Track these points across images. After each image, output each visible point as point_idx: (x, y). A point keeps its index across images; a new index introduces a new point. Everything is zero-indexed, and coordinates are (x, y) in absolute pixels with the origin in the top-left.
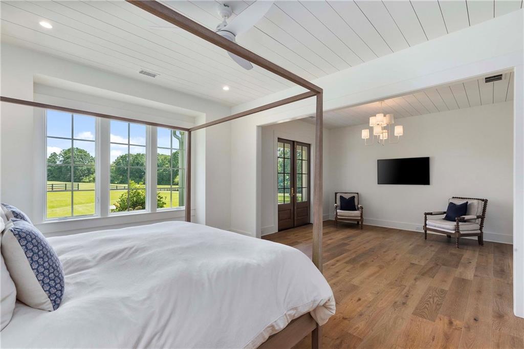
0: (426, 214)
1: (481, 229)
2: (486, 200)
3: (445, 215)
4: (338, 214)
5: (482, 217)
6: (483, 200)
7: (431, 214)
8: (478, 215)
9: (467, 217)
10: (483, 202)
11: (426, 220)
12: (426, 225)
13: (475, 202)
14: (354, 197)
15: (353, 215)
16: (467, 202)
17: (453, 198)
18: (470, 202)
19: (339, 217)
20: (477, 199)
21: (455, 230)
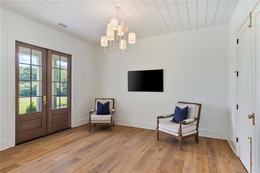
0: (159, 118)
1: (197, 129)
2: (201, 104)
3: (173, 117)
4: (92, 119)
5: (198, 119)
6: (198, 105)
7: (162, 117)
8: (195, 117)
9: (187, 121)
10: (199, 106)
11: (158, 123)
12: (158, 127)
13: (193, 106)
14: (109, 102)
15: (104, 119)
16: (188, 107)
17: (179, 102)
18: (190, 106)
19: (92, 122)
20: (194, 104)
21: (179, 134)
